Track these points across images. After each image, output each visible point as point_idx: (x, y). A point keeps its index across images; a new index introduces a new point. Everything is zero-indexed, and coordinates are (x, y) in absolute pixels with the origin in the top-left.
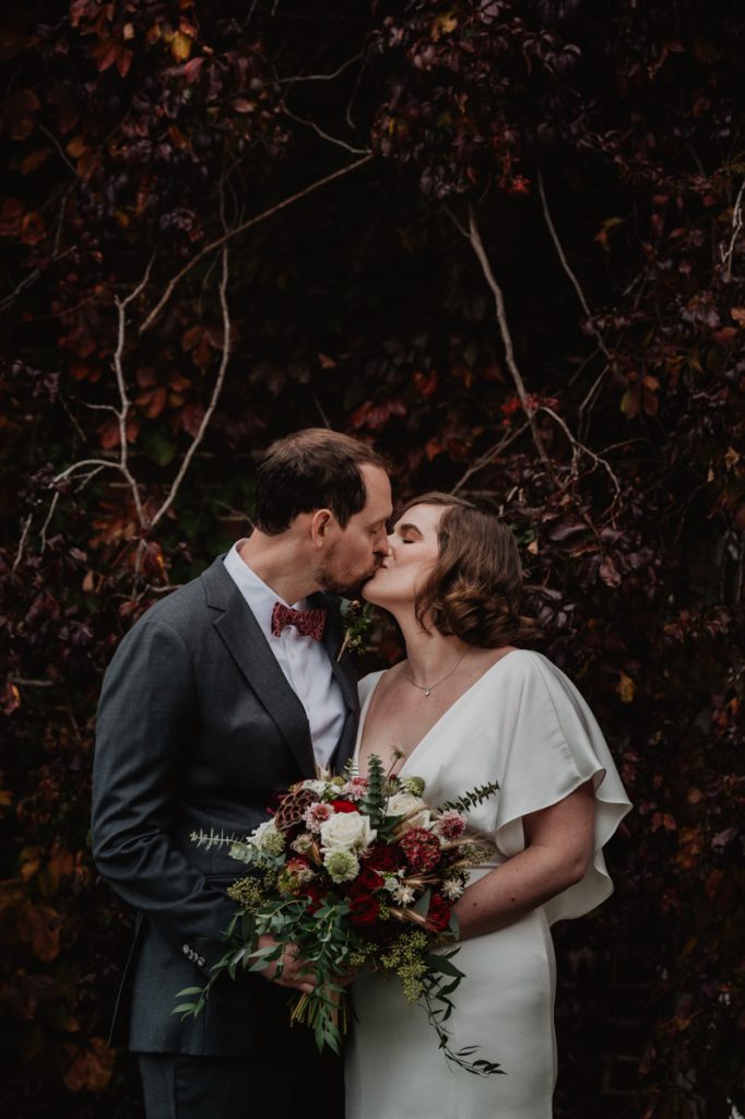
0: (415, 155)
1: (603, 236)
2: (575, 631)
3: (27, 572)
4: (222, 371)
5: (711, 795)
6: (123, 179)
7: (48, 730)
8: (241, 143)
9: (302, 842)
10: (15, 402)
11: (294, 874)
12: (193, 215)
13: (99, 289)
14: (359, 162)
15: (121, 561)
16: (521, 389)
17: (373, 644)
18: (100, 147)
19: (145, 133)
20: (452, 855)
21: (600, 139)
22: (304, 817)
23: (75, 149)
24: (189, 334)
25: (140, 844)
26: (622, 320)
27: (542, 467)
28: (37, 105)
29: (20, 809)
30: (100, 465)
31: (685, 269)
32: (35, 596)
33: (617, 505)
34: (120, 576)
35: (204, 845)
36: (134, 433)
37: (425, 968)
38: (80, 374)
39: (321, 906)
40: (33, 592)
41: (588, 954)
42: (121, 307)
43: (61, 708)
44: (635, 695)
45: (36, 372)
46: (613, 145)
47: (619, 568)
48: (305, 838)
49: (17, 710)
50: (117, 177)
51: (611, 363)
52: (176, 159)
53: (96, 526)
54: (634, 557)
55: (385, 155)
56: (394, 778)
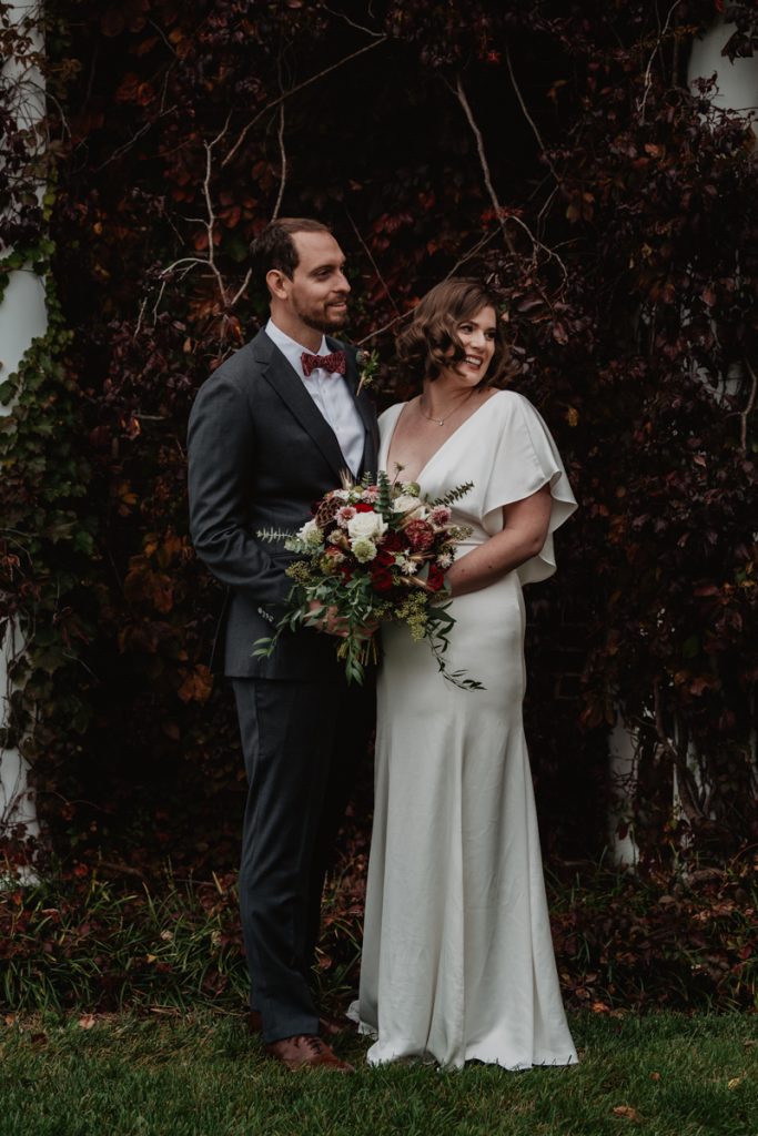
0: (417, 36)
1: (553, 93)
2: (535, 377)
3: (144, 339)
4: (281, 193)
5: (634, 491)
6: (209, 57)
7: (161, 451)
8: (293, 30)
9: (335, 535)
10: (134, 218)
11: (331, 557)
12: (258, 81)
13: (193, 136)
14: (378, 42)
15: (211, 329)
16: (496, 204)
17: (391, 388)
18: (193, 35)
19: (225, 24)
20: (443, 536)
21: (550, 24)
22: (335, 517)
23: (175, 37)
24: (256, 168)
25: (225, 536)
26: (568, 153)
27: (511, 259)
28: (148, 7)
29: (142, 506)
30: (193, 262)
31: (612, 117)
32: (149, 356)
33: (565, 286)
34: (210, 341)
35: (267, 540)
36: (218, 239)
37: (426, 617)
38: (179, 197)
39: (351, 579)
40: (148, 353)
41: (545, 603)
42: (208, 148)
43: (170, 435)
44: (579, 421)
45: (149, 196)
46: (560, 28)
47: (567, 331)
48: (337, 533)
49: (138, 436)
50: (205, 56)
51: (560, 184)
52: (246, 43)
53: (193, 306)
54: (578, 323)
55: (396, 37)
56: (398, 485)
